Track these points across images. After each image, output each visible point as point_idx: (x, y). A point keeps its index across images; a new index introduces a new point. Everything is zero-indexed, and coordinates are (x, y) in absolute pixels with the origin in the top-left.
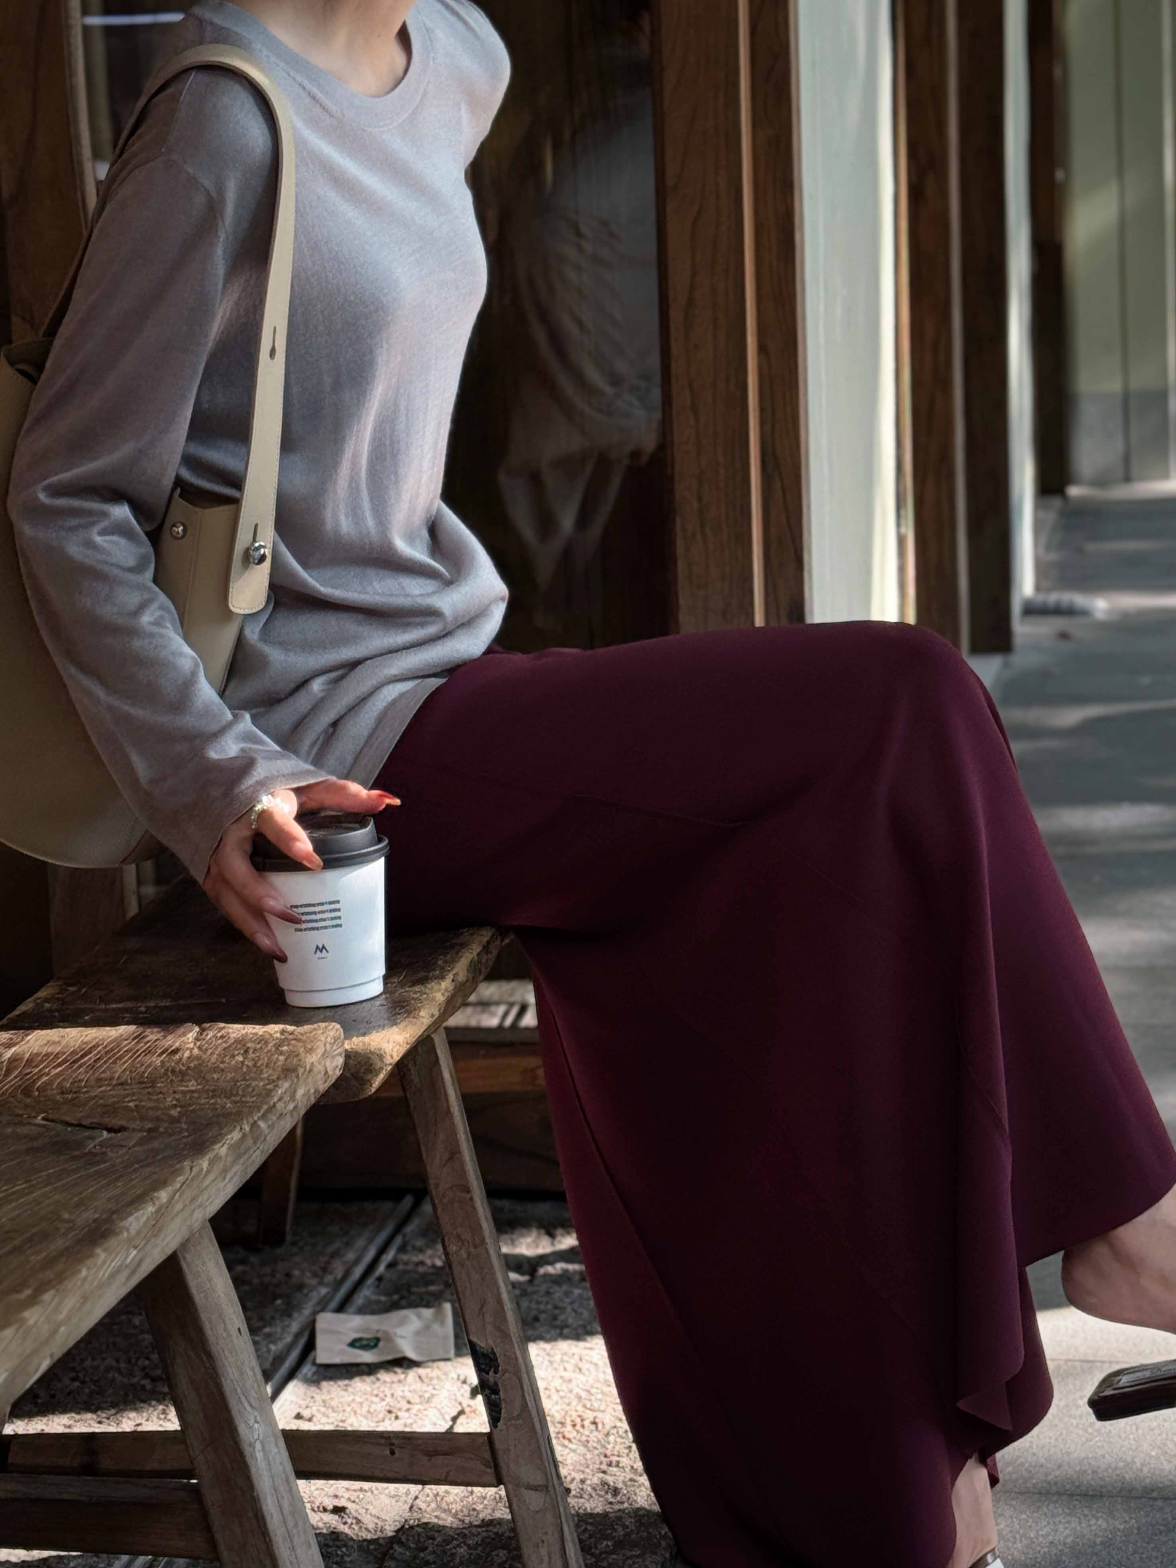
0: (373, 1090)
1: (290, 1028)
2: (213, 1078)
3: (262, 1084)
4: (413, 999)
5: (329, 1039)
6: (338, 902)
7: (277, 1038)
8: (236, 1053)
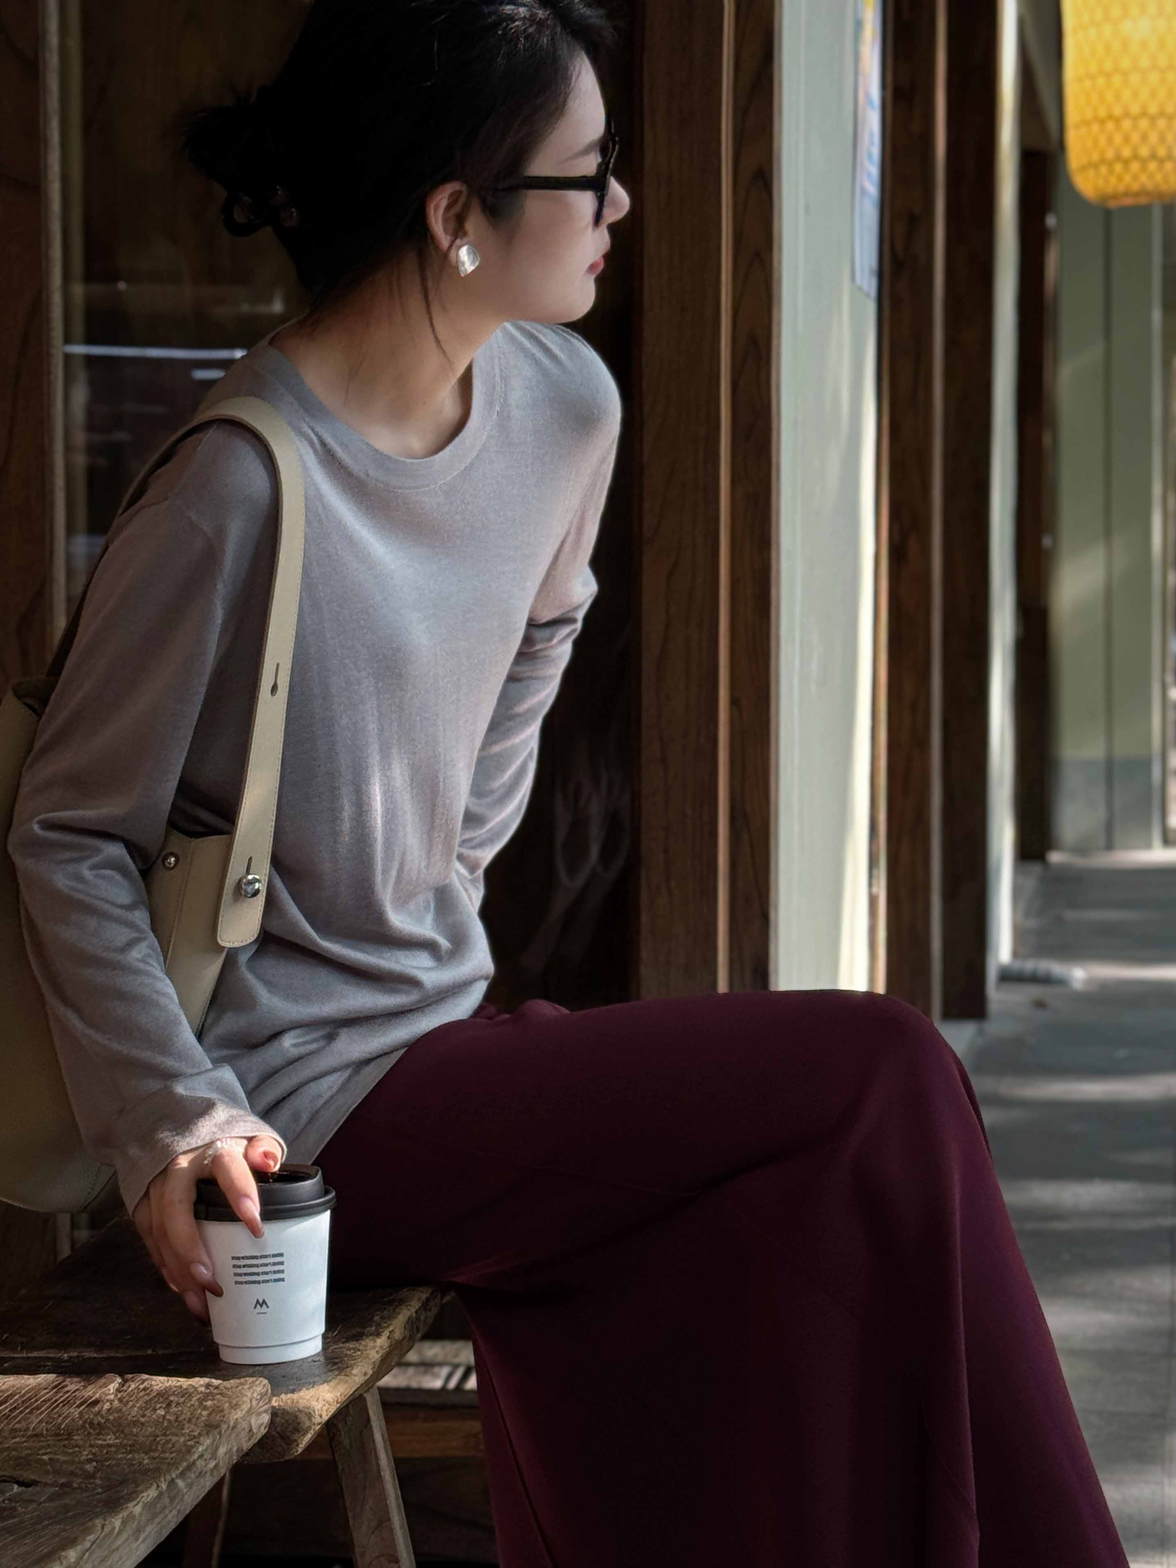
0: (300, 1450)
1: (216, 1382)
2: (132, 1432)
3: (182, 1439)
4: (346, 1355)
5: (255, 1395)
6: (281, 1255)
7: (202, 1392)
8: (159, 1406)
